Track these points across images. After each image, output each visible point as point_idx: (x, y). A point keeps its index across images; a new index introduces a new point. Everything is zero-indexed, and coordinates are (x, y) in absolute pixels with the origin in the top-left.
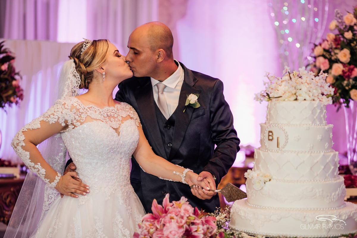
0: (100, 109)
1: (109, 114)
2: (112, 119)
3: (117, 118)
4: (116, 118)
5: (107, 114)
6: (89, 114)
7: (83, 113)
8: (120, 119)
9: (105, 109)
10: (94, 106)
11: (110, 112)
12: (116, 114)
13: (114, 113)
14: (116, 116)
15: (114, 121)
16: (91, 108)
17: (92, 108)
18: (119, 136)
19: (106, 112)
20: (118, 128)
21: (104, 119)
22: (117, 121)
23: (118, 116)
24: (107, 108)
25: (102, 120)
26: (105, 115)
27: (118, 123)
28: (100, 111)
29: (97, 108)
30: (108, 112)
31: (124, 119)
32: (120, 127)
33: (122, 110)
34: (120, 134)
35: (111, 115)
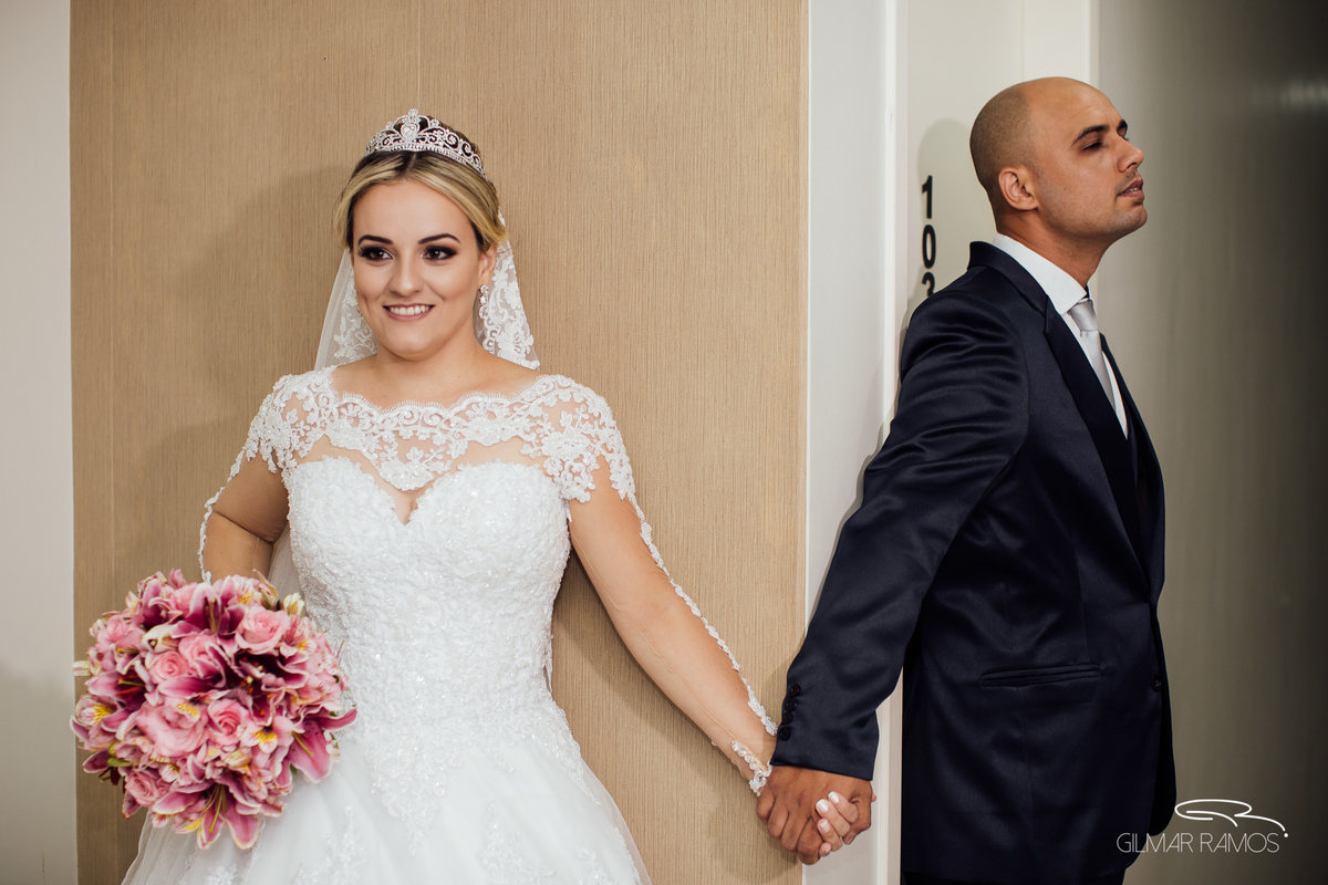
0: (374, 412)
1: (406, 433)
4: (436, 447)
5: (396, 432)
6: (330, 429)
10: (356, 401)
11: (416, 423)
15: (416, 461)
17: (350, 406)
18: (407, 521)
19: (398, 425)
20: (418, 492)
21: (377, 451)
22: (435, 459)
23: (452, 439)
24: (408, 408)
25: (367, 455)
26: (388, 436)
27: (440, 467)
28: (374, 419)
29: (366, 408)
30: (406, 422)
31: (477, 453)
32: (430, 484)
33: (492, 415)
34: (414, 515)
35: (415, 437)
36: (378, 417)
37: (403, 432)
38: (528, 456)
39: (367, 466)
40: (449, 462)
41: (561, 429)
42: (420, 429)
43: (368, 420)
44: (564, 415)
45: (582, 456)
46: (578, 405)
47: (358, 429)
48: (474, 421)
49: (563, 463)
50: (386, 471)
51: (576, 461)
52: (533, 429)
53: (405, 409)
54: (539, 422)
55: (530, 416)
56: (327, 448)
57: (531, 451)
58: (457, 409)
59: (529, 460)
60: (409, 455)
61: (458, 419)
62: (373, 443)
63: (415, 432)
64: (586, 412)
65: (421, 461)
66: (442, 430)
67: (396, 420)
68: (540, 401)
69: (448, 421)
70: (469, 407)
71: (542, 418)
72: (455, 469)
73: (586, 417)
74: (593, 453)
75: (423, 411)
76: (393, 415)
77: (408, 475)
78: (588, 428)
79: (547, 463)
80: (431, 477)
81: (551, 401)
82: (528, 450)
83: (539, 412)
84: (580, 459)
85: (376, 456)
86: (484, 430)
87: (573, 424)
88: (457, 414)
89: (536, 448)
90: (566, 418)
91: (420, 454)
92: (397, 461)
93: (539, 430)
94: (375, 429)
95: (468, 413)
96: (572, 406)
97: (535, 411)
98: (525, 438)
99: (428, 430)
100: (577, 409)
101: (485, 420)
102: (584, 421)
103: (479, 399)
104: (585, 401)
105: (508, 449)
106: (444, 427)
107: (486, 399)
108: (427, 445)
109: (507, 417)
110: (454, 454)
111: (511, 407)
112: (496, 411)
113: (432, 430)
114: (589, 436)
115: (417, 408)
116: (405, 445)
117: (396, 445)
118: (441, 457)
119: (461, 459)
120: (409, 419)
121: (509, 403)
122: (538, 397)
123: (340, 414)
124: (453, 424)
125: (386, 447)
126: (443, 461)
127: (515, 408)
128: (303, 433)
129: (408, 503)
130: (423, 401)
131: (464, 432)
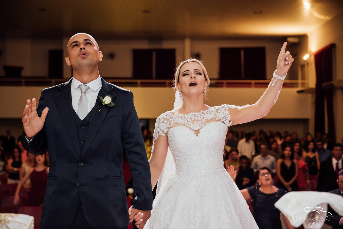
1: (193, 119)
2: (195, 122)
3: (201, 121)
4: (200, 121)
5: (191, 119)
6: (176, 121)
7: (171, 121)
8: (204, 121)
9: (190, 115)
11: (194, 117)
14: (200, 119)
15: (196, 124)
19: (190, 117)
20: (199, 130)
21: (188, 123)
22: (200, 123)
23: (202, 119)
24: (192, 114)
25: (186, 124)
26: (189, 120)
27: (201, 125)
28: (185, 117)
29: (183, 115)
30: (192, 117)
31: (208, 121)
32: (201, 128)
33: (208, 114)
34: (199, 134)
35: (195, 119)
36: (186, 116)
37: (192, 118)
39: (187, 126)
40: (203, 124)
42: (196, 118)
43: (184, 117)
47: (182, 119)
50: (192, 126)
53: (191, 114)
55: (214, 113)
56: (176, 124)
57: (218, 119)
60: (195, 123)
61: (203, 114)
62: (186, 121)
65: (197, 124)
69: (201, 115)
72: (205, 125)
75: (195, 114)
76: (189, 115)
77: (196, 127)
79: (222, 120)
80: (201, 127)
82: (217, 119)
86: (209, 116)
88: (202, 113)
89: (218, 118)
91: (197, 122)
92: (192, 124)
93: (217, 115)
94: (186, 119)
98: (215, 117)
99: (197, 118)
105: (213, 120)
106: (200, 116)
108: (198, 120)
113: (198, 117)
115: (193, 114)
116: (193, 121)
118: (201, 123)
120: (193, 116)
121: (209, 111)
123: (177, 117)
124: (202, 115)
125: (189, 122)
126: (202, 123)
127: (211, 112)
128: (169, 123)
129: (197, 132)
130: (195, 112)
131: (204, 117)
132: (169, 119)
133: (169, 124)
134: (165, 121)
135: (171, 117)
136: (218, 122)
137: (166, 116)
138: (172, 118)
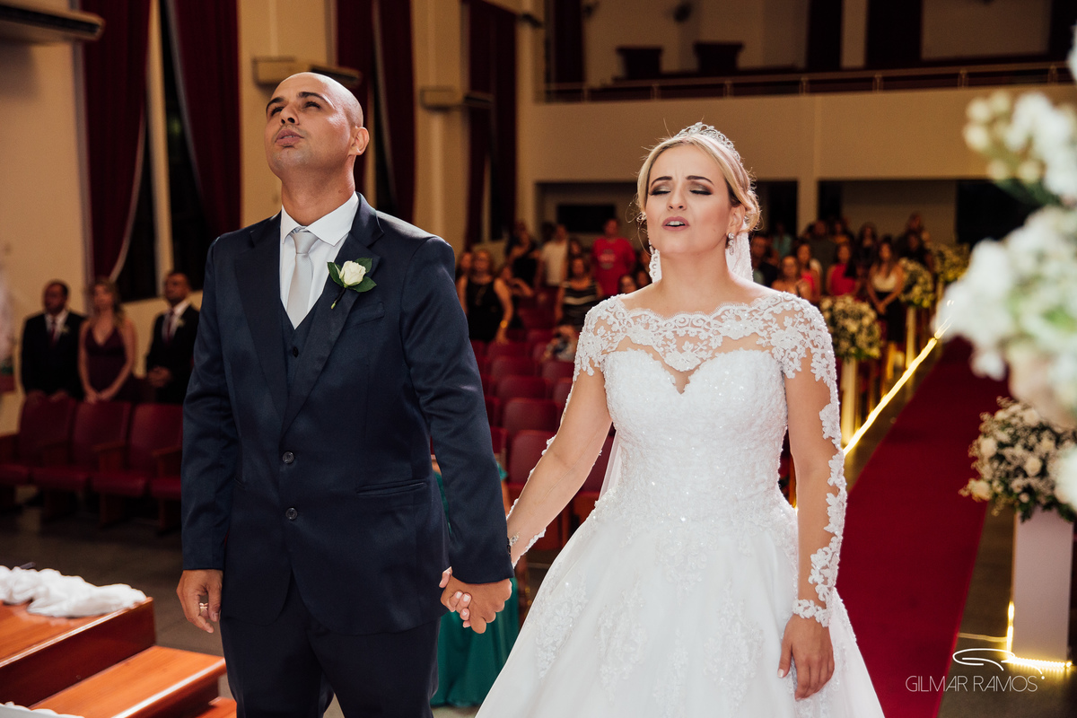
0: (659, 319)
1: (681, 333)
2: (688, 345)
3: (705, 343)
4: (702, 342)
6: (630, 333)
7: (618, 331)
8: (716, 342)
9: (675, 318)
10: (646, 313)
11: (687, 325)
12: (707, 330)
13: (700, 327)
14: (704, 335)
15: (689, 351)
16: (638, 320)
17: (643, 316)
18: (682, 391)
19: (675, 327)
20: (691, 372)
21: (663, 346)
22: (701, 350)
23: (712, 336)
24: (683, 316)
25: (656, 349)
26: (669, 335)
27: (703, 355)
28: (659, 324)
29: (653, 317)
30: (681, 325)
31: (729, 345)
32: (697, 367)
33: (738, 318)
34: (687, 387)
35: (687, 335)
36: (662, 323)
37: (679, 331)
38: (760, 345)
39: (656, 357)
40: (711, 352)
41: (784, 328)
42: (691, 329)
43: (655, 324)
44: (786, 318)
45: (796, 347)
46: (797, 312)
47: (649, 331)
48: (726, 322)
49: (785, 351)
50: (669, 360)
51: (793, 350)
52: (766, 328)
53: (680, 317)
54: (770, 323)
55: (763, 320)
56: (628, 344)
57: (763, 342)
58: (715, 315)
59: (762, 348)
60: (684, 348)
61: (716, 322)
62: (660, 340)
63: (687, 331)
64: (802, 317)
65: (692, 351)
66: (705, 329)
67: (674, 324)
68: (771, 309)
69: (709, 324)
70: (723, 313)
71: (771, 321)
72: (714, 357)
73: (802, 320)
74: (804, 346)
75: (692, 317)
76: (672, 321)
77: (682, 362)
78: (803, 328)
79: (774, 351)
80: (699, 362)
81: (778, 310)
82: (761, 342)
83: (770, 317)
84: (795, 349)
85: (662, 349)
86: (733, 329)
87: (793, 325)
88: (714, 319)
89: (767, 340)
90: (788, 321)
91: (691, 346)
92: (676, 352)
93: (769, 329)
94: (661, 330)
95: (723, 317)
96: (793, 312)
97: (767, 316)
98: (760, 333)
99: (697, 330)
100: (796, 315)
101: (734, 321)
102: (800, 323)
103: (728, 307)
104: (802, 310)
105: (747, 342)
106: (707, 327)
107: (734, 307)
108: (695, 340)
109: (748, 319)
110: (714, 345)
111: (750, 312)
112: (740, 314)
114: (803, 334)
115: (687, 316)
116: (680, 340)
117: (675, 341)
118: (705, 348)
119: (719, 349)
120: (683, 323)
121: (749, 310)
122: (769, 307)
123: (635, 321)
124: (712, 325)
125: (668, 343)
126: (707, 351)
127: (754, 313)
128: (610, 338)
129: (683, 379)
130: (692, 311)
131: (720, 330)
132: (614, 323)
133: (610, 342)
134: (601, 330)
135: (620, 317)
136: (758, 354)
137: (606, 313)
138: (622, 322)
